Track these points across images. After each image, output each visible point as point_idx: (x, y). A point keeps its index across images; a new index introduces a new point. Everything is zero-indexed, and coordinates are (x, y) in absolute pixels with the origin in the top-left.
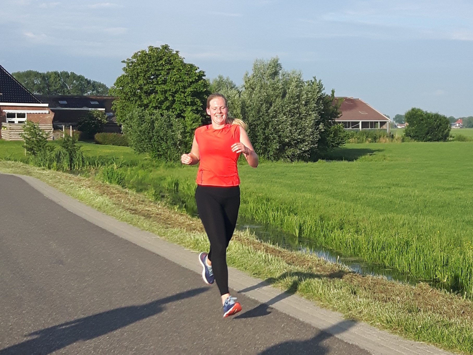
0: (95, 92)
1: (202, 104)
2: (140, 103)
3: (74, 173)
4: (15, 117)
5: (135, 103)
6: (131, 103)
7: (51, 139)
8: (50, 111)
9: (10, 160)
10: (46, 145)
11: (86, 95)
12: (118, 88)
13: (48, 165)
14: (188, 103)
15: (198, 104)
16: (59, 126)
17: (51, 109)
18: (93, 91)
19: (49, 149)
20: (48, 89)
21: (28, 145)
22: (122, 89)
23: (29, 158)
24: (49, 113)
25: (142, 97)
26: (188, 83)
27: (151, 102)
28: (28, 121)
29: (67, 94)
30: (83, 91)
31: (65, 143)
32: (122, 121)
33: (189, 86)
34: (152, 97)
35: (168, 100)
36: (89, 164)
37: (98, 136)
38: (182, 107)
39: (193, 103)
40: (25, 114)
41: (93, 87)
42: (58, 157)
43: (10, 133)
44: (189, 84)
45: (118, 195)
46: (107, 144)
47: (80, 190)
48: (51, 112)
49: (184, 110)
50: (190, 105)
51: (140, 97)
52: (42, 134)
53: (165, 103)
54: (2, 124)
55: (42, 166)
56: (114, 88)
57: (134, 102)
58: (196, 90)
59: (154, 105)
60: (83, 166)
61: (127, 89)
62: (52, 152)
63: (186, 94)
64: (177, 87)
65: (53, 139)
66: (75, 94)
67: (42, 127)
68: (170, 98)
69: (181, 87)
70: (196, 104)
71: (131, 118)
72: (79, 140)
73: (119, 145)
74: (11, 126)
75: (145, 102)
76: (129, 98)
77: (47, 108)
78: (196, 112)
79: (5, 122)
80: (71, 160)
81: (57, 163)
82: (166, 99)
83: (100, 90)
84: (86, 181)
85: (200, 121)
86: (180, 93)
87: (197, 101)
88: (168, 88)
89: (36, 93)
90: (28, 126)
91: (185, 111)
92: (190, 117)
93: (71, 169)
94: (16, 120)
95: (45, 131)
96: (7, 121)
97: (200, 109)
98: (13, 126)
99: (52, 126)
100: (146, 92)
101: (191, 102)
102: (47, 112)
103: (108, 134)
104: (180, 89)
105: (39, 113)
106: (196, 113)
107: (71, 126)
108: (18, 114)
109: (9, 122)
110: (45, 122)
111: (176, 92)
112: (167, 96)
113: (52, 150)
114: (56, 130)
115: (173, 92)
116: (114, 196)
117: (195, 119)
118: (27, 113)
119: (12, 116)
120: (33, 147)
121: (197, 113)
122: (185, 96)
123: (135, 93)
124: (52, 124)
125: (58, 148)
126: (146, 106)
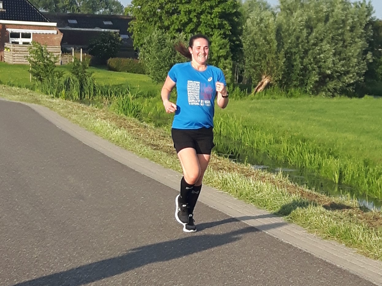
0: (108, 10)
1: (231, 28)
2: (160, 25)
3: (84, 103)
4: (19, 37)
5: (155, 24)
6: (150, 24)
7: (58, 64)
8: (59, 31)
9: (13, 85)
10: (54, 70)
11: (97, 13)
12: (135, 7)
13: (56, 94)
14: (215, 26)
15: (226, 28)
16: (68, 49)
17: (59, 29)
18: (106, 8)
19: (57, 75)
20: (56, 5)
21: (34, 70)
22: (141, 8)
23: (34, 85)
24: (57, 33)
25: (163, 18)
26: (215, 3)
27: (173, 24)
28: (33, 42)
29: (76, 12)
30: (95, 9)
31: (75, 69)
32: (139, 45)
33: (217, 6)
34: (175, 18)
35: (193, 22)
36: (102, 93)
37: (111, 61)
38: (208, 30)
39: (221, 26)
40: (30, 34)
41: (106, 5)
42: (67, 84)
43: (14, 55)
44: (217, 3)
45: (136, 128)
46: (120, 71)
47: (95, 122)
48: (59, 33)
49: (210, 33)
50: (217, 28)
51: (160, 18)
52: (50, 58)
53: (190, 25)
54: (5, 45)
55: (49, 93)
56: (132, 7)
57: (153, 23)
58: (224, 10)
59: (176, 28)
60: (94, 95)
61: (146, 8)
62: (60, 79)
63: (213, 15)
64: (203, 7)
65: (61, 64)
66: (86, 13)
67: (50, 50)
68: (195, 20)
69: (207, 8)
70: (223, 28)
71: (149, 42)
72: (90, 66)
73: (135, 73)
74: (14, 48)
75: (166, 23)
76: (148, 19)
77: (55, 28)
78: (224, 36)
79: (8, 41)
80: (82, 88)
81: (66, 91)
82: (190, 20)
83: (114, 8)
84: (100, 113)
85: (228, 47)
86: (206, 14)
87: (225, 24)
88: (193, 8)
89: (42, 10)
90: (35, 48)
91: (212, 35)
92: (217, 42)
93: (81, 99)
94: (21, 40)
95: (53, 54)
96: (11, 42)
97: (228, 33)
98: (17, 48)
99: (60, 49)
100: (167, 12)
101: (219, 24)
102: (55, 32)
103: (122, 59)
104: (206, 9)
105: (46, 34)
106: (223, 38)
107: (81, 49)
108: (22, 34)
109: (13, 43)
110: (53, 43)
111: (202, 13)
112: (191, 17)
113: (60, 76)
114: (65, 54)
115: (198, 13)
116: (132, 130)
117: (223, 44)
118: (33, 33)
119: (16, 35)
120: (40, 72)
121: (225, 38)
122: (212, 17)
123: (155, 13)
124: (60, 47)
125: (67, 74)
126: (168, 28)
